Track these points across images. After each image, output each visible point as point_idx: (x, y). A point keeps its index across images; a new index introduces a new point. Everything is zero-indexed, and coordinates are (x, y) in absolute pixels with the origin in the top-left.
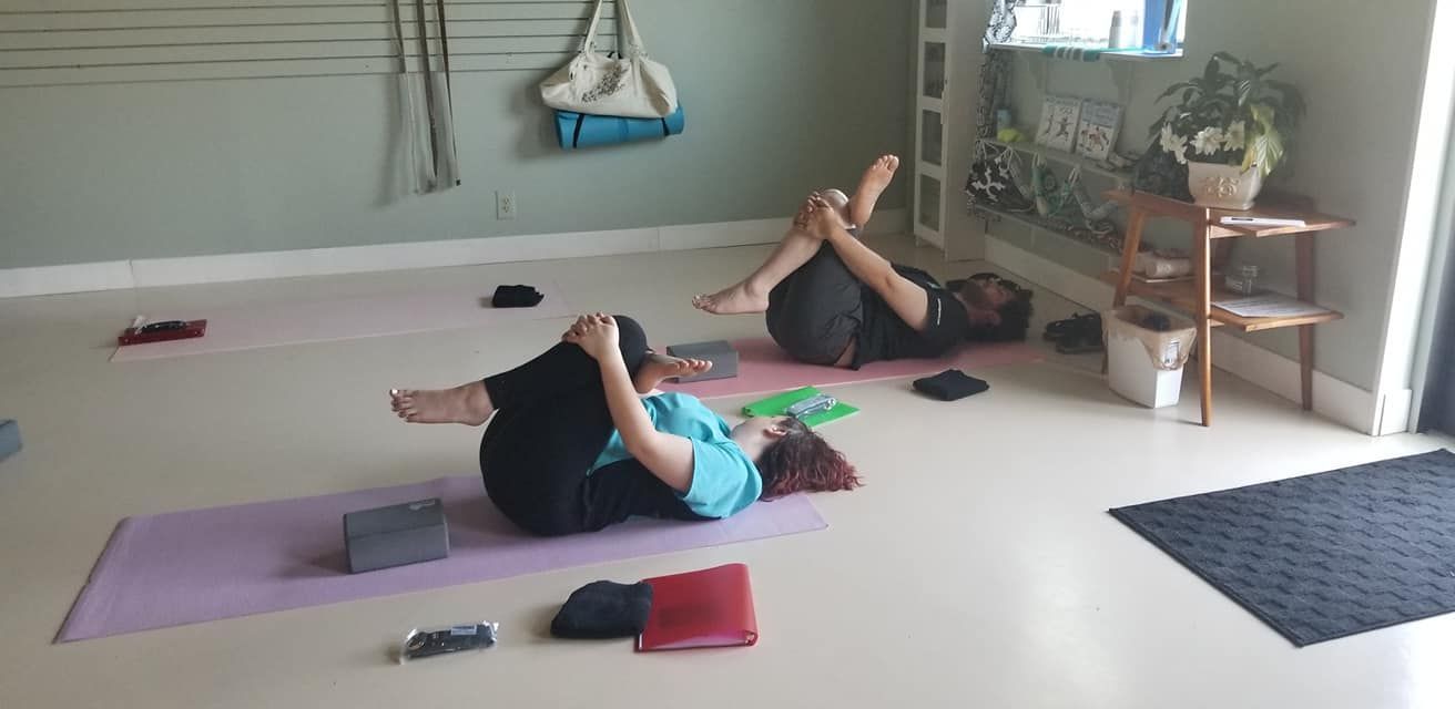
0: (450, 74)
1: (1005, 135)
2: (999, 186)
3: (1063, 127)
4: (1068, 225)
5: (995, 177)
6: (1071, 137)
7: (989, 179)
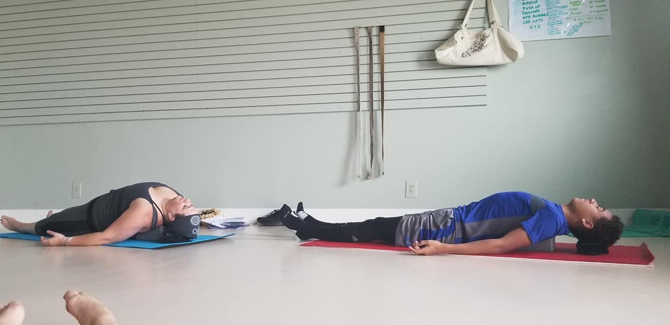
0: (384, 111)
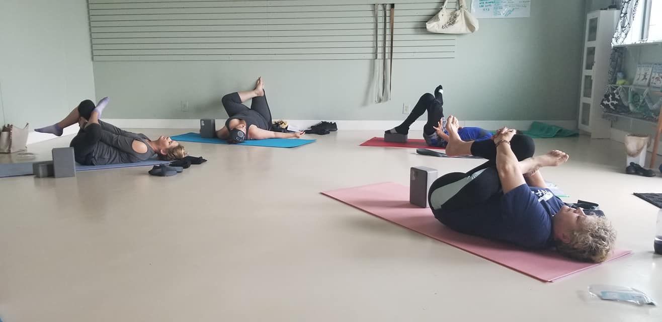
0: (393, 60)
1: (620, 82)
2: (615, 102)
3: (645, 76)
4: (644, 116)
5: (614, 99)
6: (647, 81)
7: (611, 99)
